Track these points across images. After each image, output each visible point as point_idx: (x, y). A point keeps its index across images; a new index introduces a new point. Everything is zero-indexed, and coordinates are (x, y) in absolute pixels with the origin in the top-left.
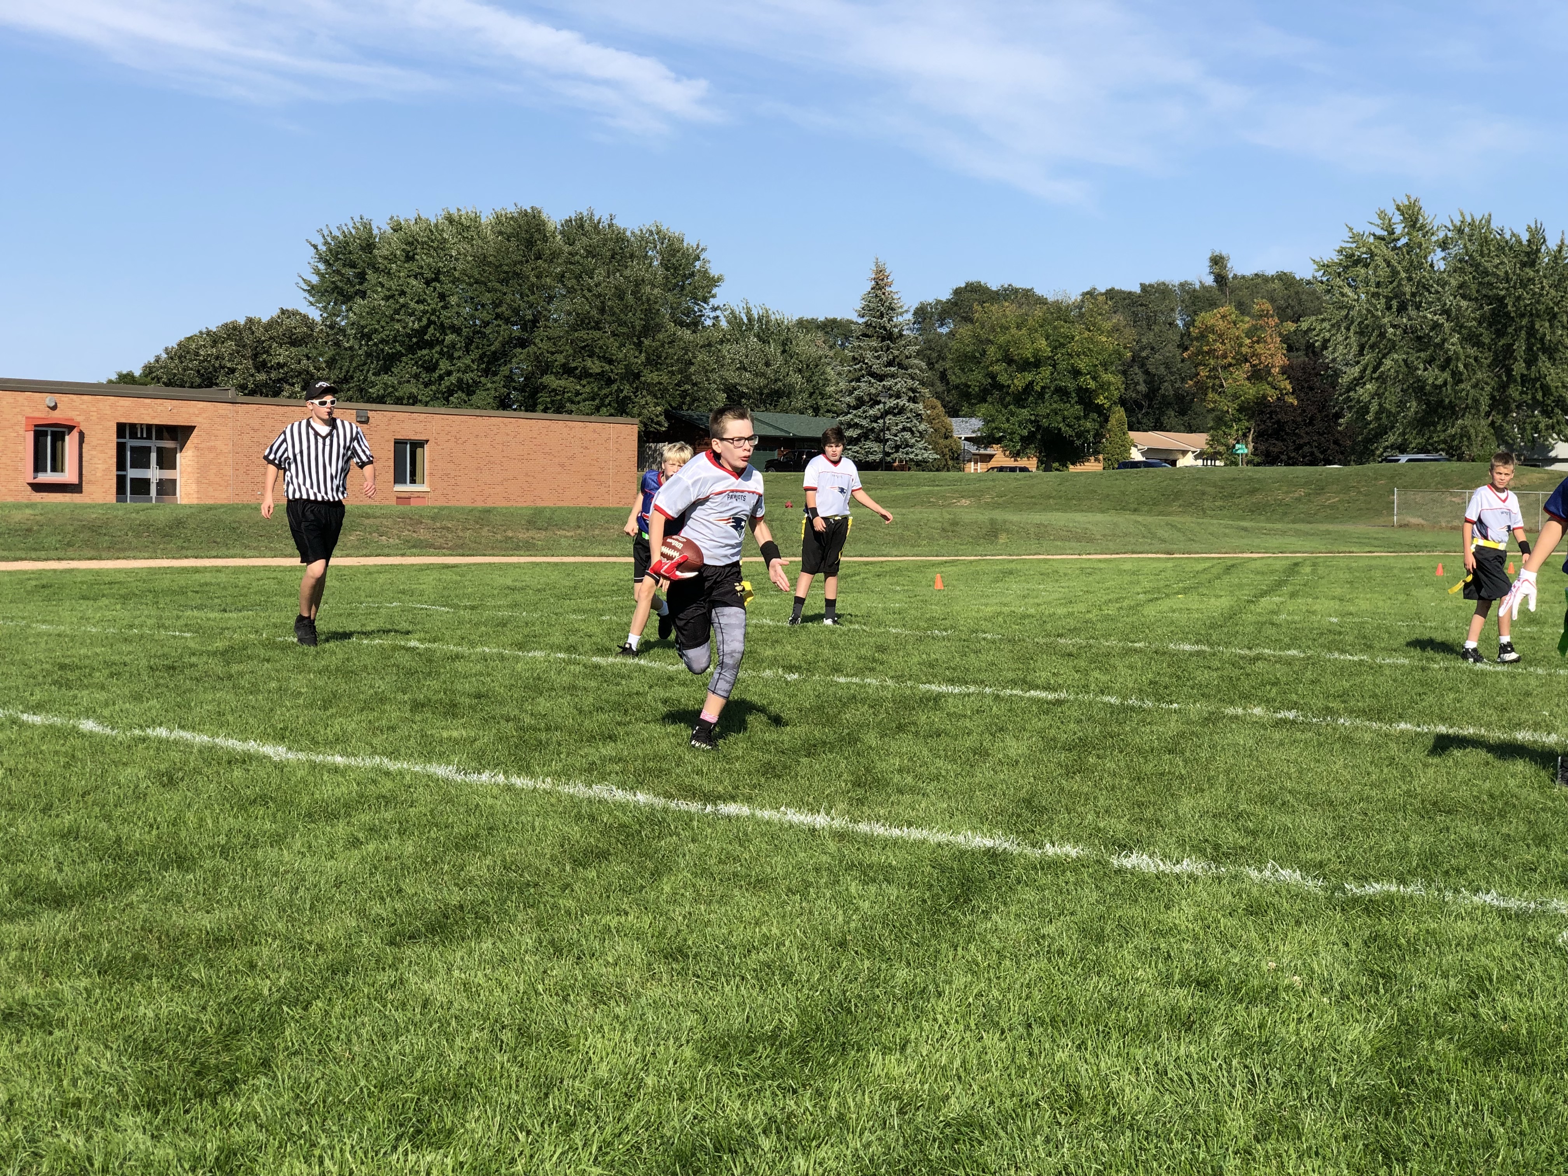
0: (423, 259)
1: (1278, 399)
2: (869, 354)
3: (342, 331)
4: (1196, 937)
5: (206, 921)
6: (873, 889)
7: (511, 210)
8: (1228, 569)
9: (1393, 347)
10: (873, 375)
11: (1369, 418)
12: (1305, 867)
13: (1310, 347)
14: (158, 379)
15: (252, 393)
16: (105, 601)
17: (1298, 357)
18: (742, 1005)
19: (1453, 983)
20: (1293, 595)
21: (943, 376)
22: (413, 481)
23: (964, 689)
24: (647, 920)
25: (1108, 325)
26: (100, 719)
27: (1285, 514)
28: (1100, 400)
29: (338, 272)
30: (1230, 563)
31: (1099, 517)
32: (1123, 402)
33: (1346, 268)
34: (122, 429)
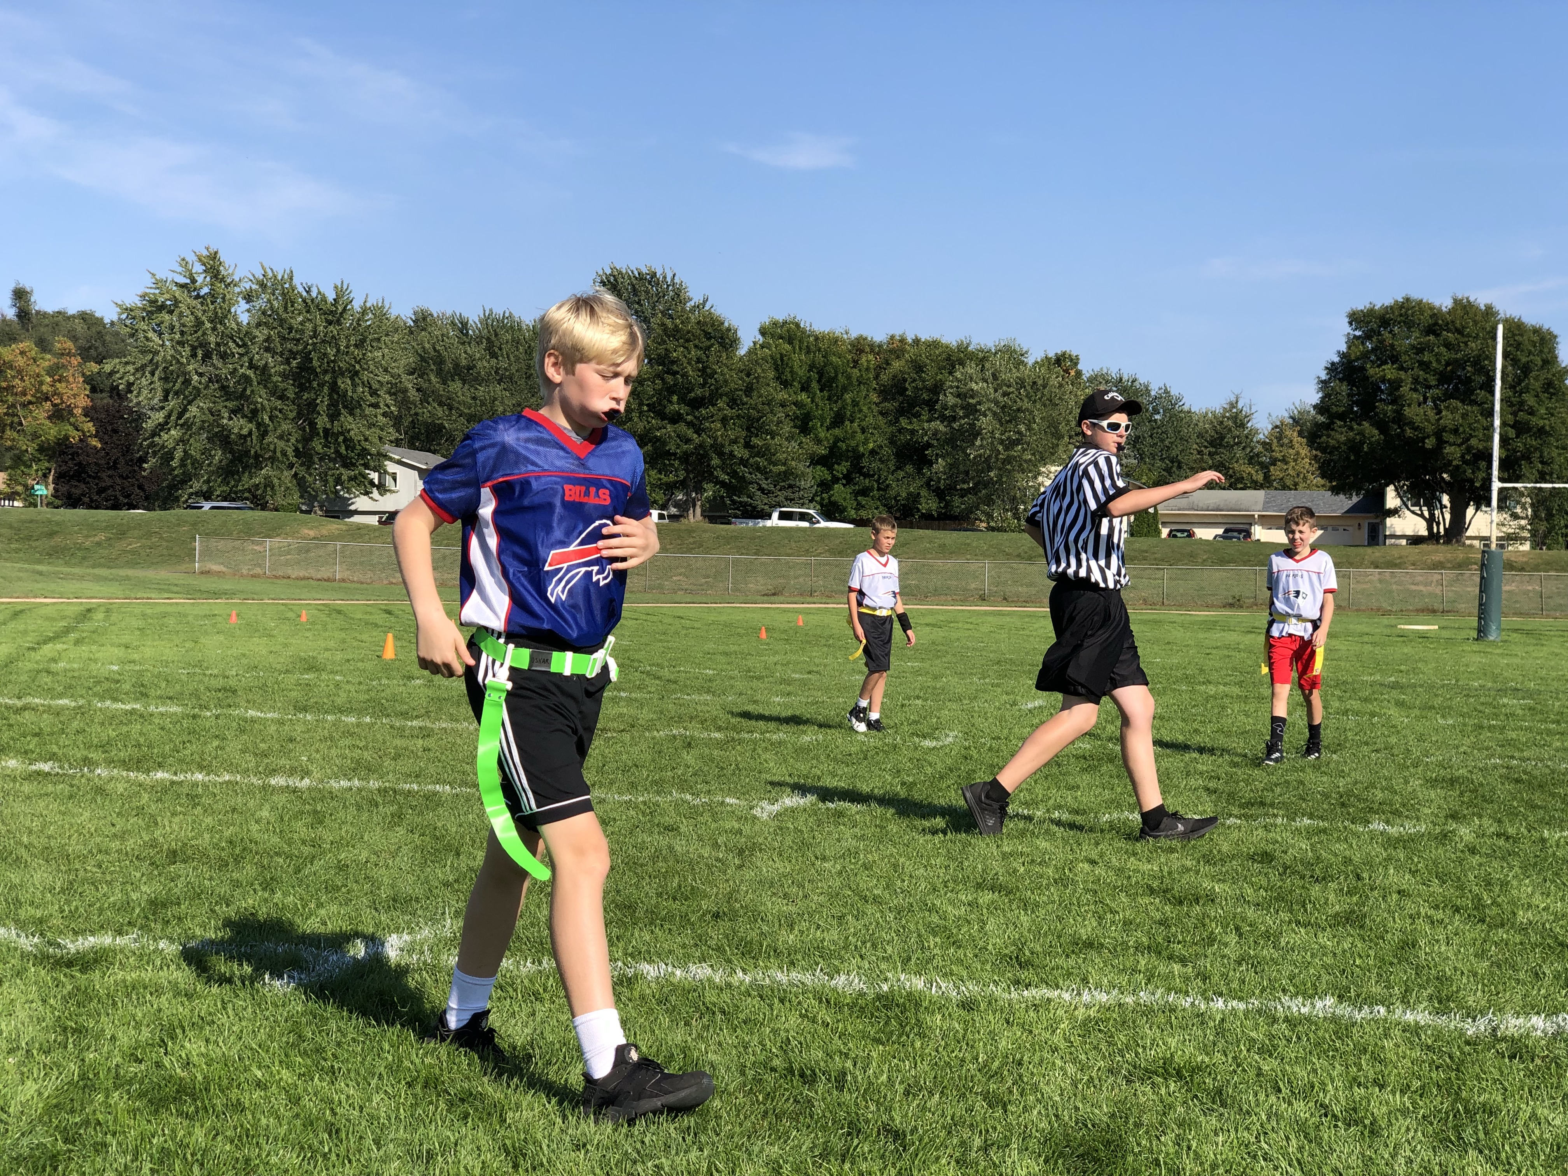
1: (81, 440)
8: (16, 614)
9: (197, 393)
11: (174, 464)
13: (114, 389)
17: (102, 399)
20: (77, 642)
27: (84, 558)
30: (19, 608)
33: (150, 313)
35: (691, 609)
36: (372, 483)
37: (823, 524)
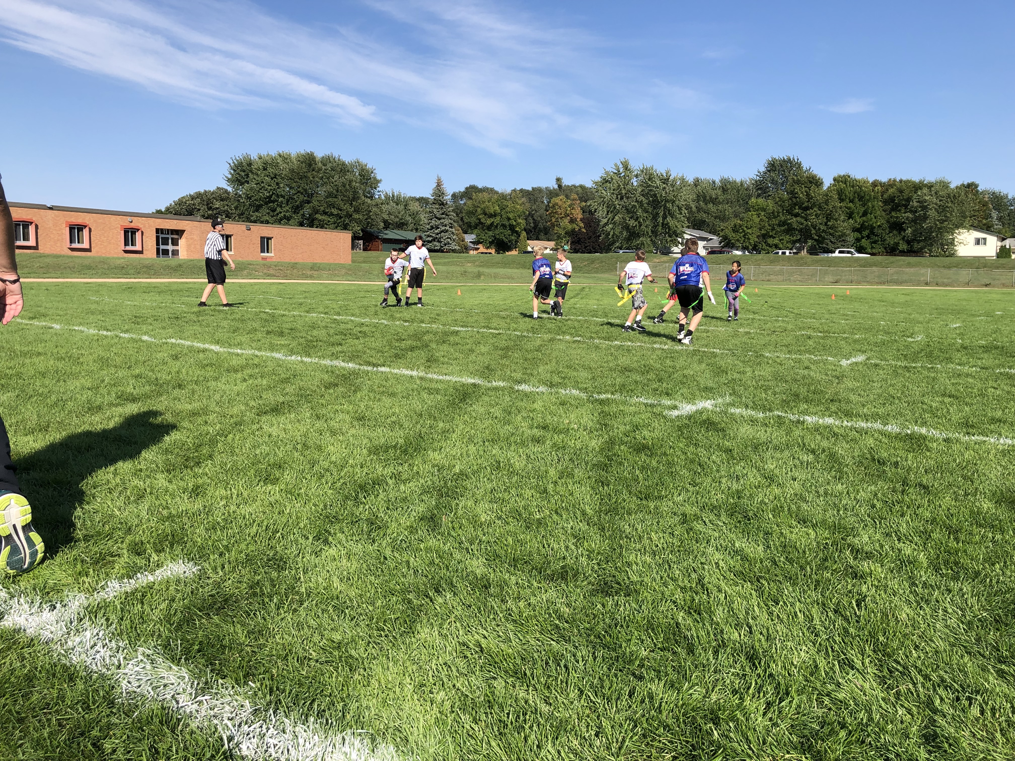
0: (270, 170)
1: (579, 230)
2: (435, 210)
3: (240, 196)
4: (543, 412)
5: (189, 407)
6: (432, 396)
7: (303, 152)
9: (618, 212)
10: (437, 218)
11: (610, 237)
12: (580, 390)
13: (590, 211)
14: (171, 213)
15: (207, 218)
16: (152, 294)
17: (586, 215)
18: (384, 436)
19: (628, 427)
20: (582, 298)
21: (462, 219)
22: (268, 252)
23: (467, 329)
24: (351, 407)
25: (520, 202)
26: (150, 336)
27: (581, 270)
28: (517, 229)
29: (238, 174)
31: (516, 270)
32: (525, 230)
33: (603, 183)
34: (157, 231)
35: (803, 288)
36: (679, 243)
37: (857, 255)
